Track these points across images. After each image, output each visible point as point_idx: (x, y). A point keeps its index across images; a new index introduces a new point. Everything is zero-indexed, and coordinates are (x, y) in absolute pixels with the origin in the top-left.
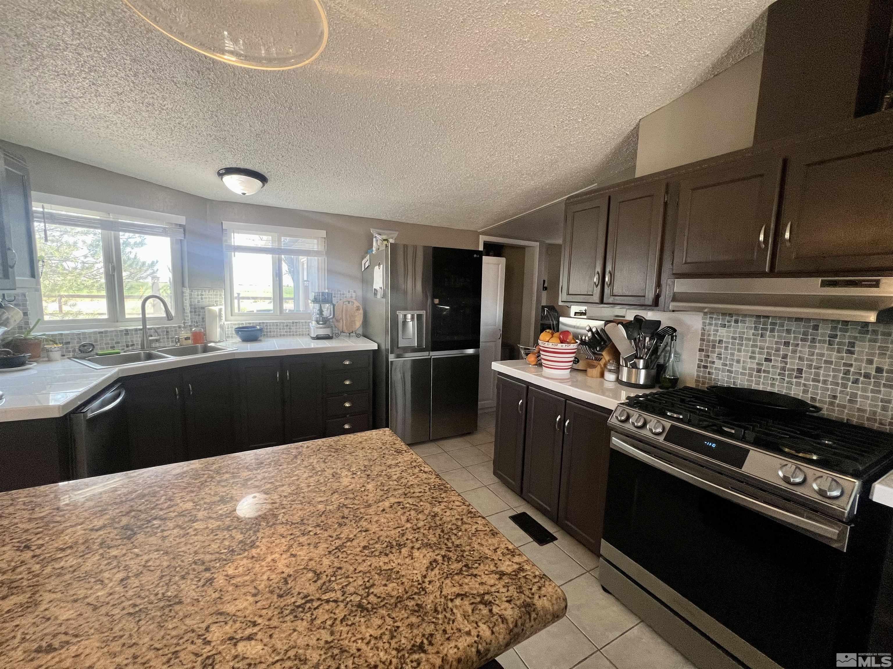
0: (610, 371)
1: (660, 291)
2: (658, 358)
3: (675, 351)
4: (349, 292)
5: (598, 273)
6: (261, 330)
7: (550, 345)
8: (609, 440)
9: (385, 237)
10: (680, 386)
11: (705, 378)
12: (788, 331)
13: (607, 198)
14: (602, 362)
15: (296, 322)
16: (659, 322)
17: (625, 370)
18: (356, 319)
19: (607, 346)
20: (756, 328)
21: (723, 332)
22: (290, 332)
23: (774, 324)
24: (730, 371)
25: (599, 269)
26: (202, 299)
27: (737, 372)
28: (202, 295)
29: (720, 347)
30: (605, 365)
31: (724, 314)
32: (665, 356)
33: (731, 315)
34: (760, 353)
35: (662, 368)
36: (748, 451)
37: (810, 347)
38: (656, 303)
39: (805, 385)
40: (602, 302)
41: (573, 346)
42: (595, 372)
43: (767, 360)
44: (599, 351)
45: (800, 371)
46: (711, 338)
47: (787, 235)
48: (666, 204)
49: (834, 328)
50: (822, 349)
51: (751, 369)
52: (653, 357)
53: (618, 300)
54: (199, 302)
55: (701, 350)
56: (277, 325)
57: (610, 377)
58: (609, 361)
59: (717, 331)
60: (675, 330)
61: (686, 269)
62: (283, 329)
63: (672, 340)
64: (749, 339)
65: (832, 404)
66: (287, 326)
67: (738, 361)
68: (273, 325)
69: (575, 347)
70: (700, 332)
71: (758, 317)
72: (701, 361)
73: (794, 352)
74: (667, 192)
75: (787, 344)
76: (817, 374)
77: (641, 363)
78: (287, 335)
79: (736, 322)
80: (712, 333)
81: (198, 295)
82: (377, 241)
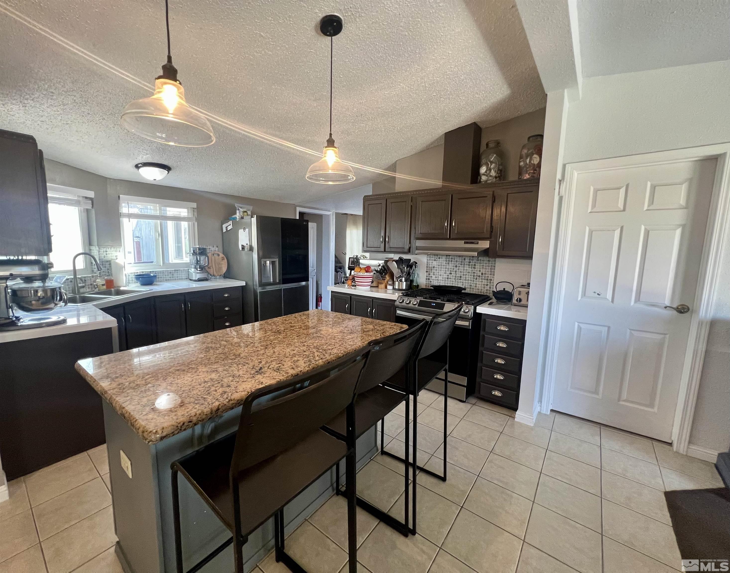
0: (390, 285)
1: (411, 245)
2: (410, 276)
3: (417, 273)
4: (213, 247)
5: (382, 237)
6: (155, 276)
7: (361, 274)
8: (396, 312)
9: (245, 210)
10: (420, 288)
11: (429, 284)
12: (457, 261)
13: (385, 200)
14: (386, 280)
15: (177, 270)
16: (410, 260)
17: (397, 283)
18: (223, 266)
19: (387, 273)
20: (446, 261)
21: (435, 263)
22: (173, 277)
23: (452, 258)
24: (438, 280)
25: (383, 234)
26: (106, 254)
27: (440, 280)
28: (106, 251)
29: (434, 270)
30: (387, 282)
31: (435, 255)
32: (413, 276)
33: (437, 255)
34: (448, 271)
35: (412, 281)
36: (445, 304)
37: (463, 267)
38: (409, 251)
39: (462, 282)
40: (385, 251)
41: (372, 274)
42: (383, 286)
43: (451, 274)
44: (384, 275)
45: (461, 277)
46: (431, 266)
47: (454, 224)
48: (411, 206)
49: (470, 259)
50: (467, 267)
51: (445, 278)
52: (408, 277)
53: (393, 250)
54: (104, 257)
55: (427, 272)
56: (163, 273)
57: (390, 287)
58: (389, 280)
59: (432, 263)
60: (416, 263)
61: (420, 236)
62: (168, 275)
63: (416, 268)
64: (444, 265)
65: (470, 288)
66: (170, 273)
67: (441, 275)
68: (160, 273)
69: (373, 274)
70: (426, 263)
71: (447, 256)
72: (427, 276)
73: (459, 269)
74: (412, 201)
75: (456, 266)
76: (466, 278)
77: (403, 279)
78: (171, 280)
79: (439, 258)
80: (431, 264)
81: (104, 252)
82: (240, 212)
